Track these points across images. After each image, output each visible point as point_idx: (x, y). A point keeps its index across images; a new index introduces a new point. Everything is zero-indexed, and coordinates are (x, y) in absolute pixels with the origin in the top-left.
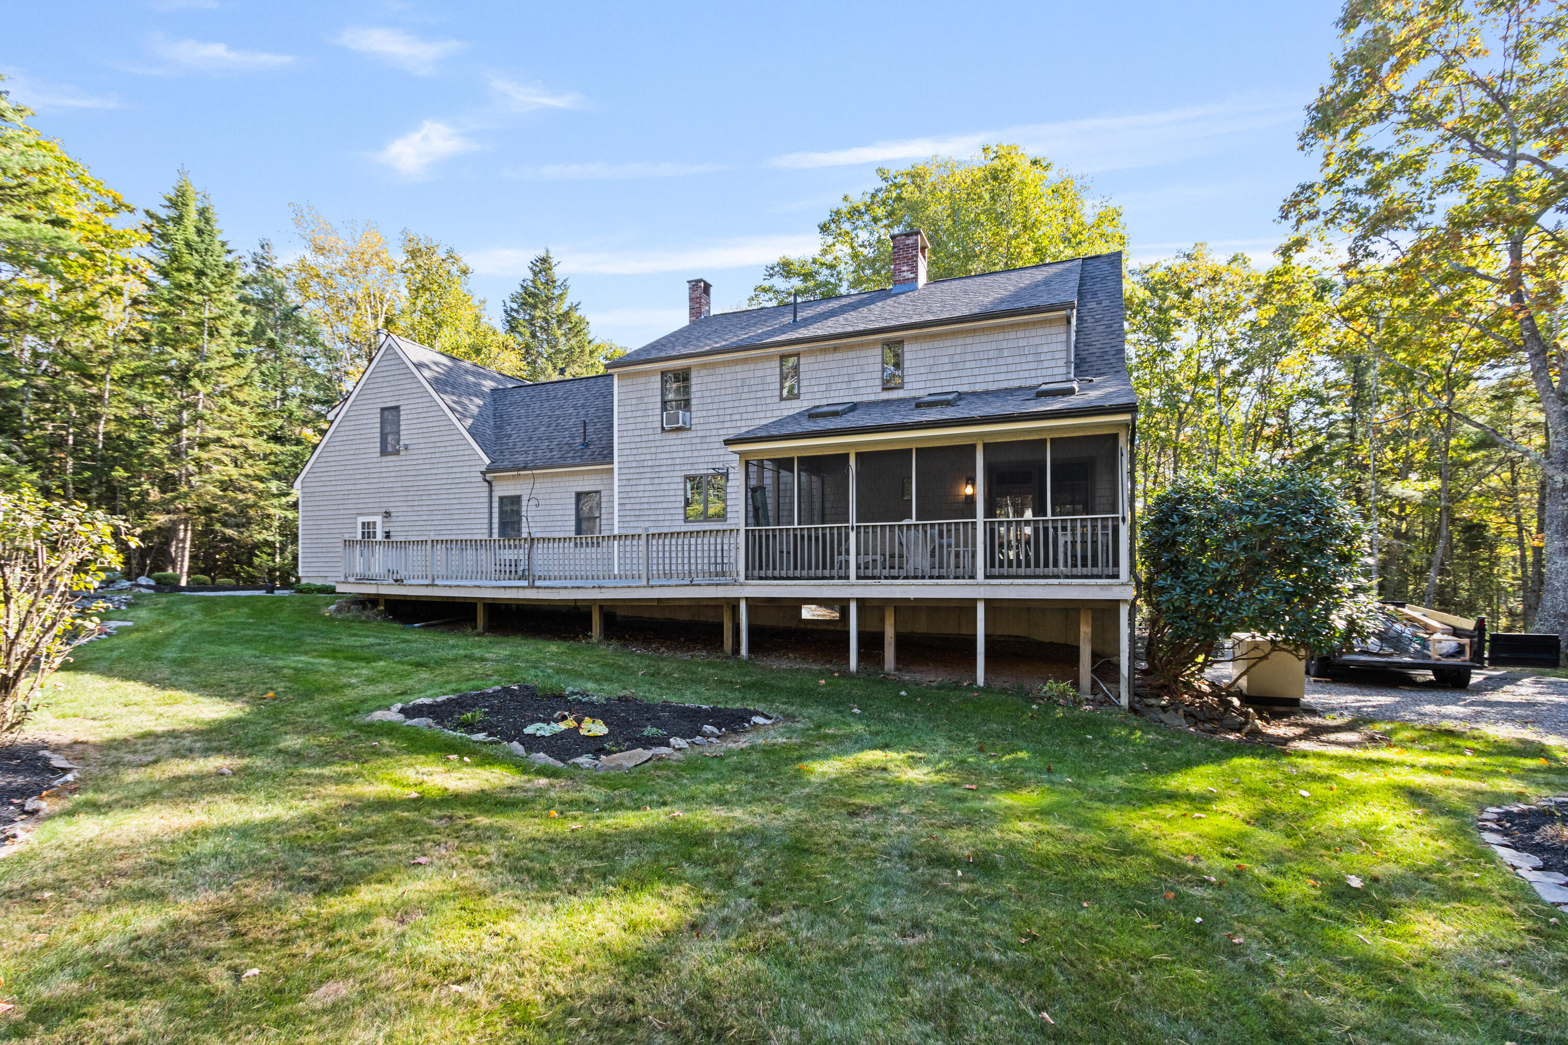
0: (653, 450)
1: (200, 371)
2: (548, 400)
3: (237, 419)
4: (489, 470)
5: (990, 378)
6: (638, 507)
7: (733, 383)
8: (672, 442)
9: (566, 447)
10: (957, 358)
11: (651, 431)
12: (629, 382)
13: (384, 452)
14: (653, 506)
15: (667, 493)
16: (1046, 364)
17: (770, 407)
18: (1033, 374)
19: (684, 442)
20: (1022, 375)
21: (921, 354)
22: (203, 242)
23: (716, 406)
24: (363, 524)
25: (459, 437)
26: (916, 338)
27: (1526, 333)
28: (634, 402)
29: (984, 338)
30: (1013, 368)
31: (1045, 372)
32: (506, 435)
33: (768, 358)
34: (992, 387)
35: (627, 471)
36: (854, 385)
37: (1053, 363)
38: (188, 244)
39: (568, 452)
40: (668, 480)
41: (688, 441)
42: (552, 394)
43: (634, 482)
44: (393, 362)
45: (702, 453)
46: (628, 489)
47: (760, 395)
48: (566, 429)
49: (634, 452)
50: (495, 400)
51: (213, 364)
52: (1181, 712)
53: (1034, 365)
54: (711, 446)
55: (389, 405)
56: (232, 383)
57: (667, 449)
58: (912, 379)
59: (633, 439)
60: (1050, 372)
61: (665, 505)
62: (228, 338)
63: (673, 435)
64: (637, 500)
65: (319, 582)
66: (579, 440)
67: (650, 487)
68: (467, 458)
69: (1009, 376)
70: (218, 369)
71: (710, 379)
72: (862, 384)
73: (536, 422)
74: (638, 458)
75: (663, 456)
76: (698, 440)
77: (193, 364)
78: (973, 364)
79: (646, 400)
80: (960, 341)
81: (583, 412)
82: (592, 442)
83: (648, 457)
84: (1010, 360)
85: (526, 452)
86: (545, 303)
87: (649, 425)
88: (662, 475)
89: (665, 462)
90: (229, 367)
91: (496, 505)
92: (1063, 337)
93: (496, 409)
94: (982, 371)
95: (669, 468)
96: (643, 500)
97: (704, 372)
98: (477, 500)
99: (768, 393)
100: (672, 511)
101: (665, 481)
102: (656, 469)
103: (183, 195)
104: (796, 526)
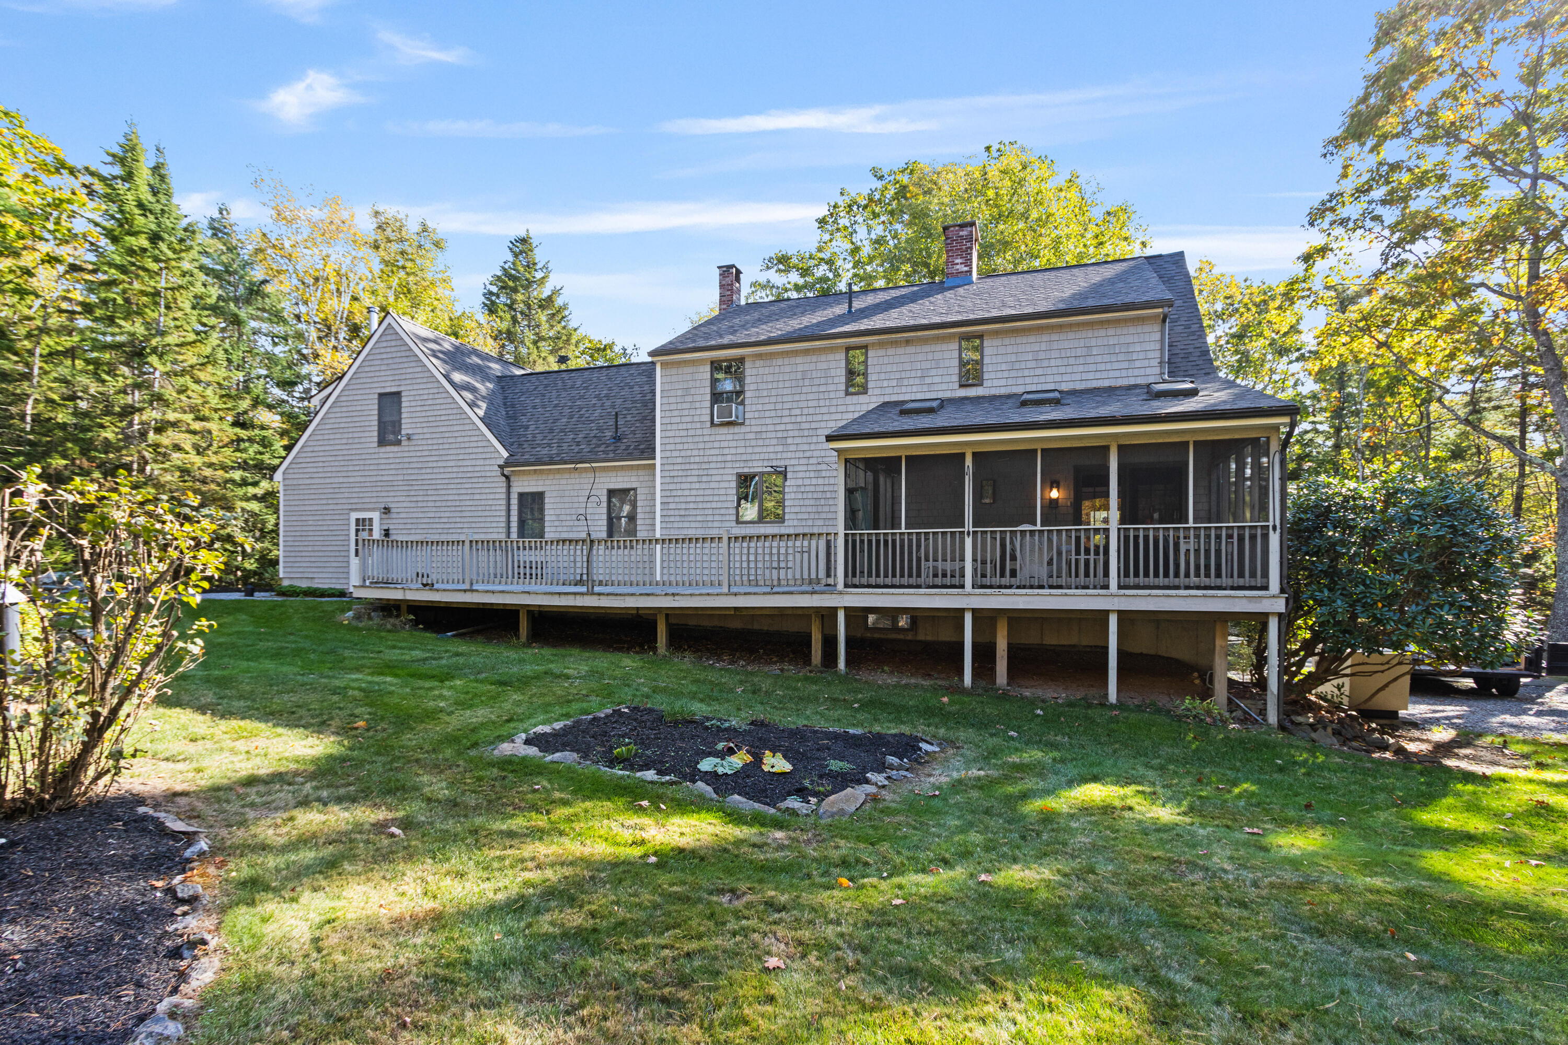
0: (701, 446)
1: (156, 348)
2: (565, 390)
3: (199, 401)
4: (507, 464)
5: (1078, 377)
6: (683, 506)
7: (793, 376)
8: (723, 438)
9: (594, 441)
10: (1042, 355)
11: (698, 425)
12: (674, 371)
13: (382, 442)
14: (700, 506)
15: (716, 492)
16: (1138, 364)
17: (834, 402)
18: (1124, 373)
19: (736, 437)
20: (1112, 374)
21: (1002, 350)
22: (158, 201)
23: (773, 400)
24: (358, 520)
25: (471, 427)
26: (996, 333)
27: (1542, 349)
28: (679, 393)
29: (1071, 335)
30: (1102, 367)
31: (1136, 372)
32: (522, 427)
33: (832, 349)
34: (1079, 386)
35: (671, 467)
36: (928, 380)
37: (1146, 363)
38: (140, 205)
39: (599, 446)
40: (718, 478)
41: (741, 437)
42: (570, 383)
43: (679, 480)
44: (393, 343)
45: (757, 450)
46: (672, 487)
47: (822, 388)
48: (592, 421)
49: (680, 447)
50: (503, 388)
51: (172, 339)
52: (1329, 730)
53: (1125, 365)
54: (767, 442)
55: (388, 390)
56: (194, 360)
57: (716, 445)
58: (993, 375)
59: (677, 433)
60: (1142, 372)
61: (714, 505)
62: (188, 310)
63: (724, 430)
64: (682, 499)
65: (304, 584)
66: (609, 434)
67: (697, 486)
68: (480, 450)
69: (1098, 375)
70: (177, 345)
71: (767, 370)
72: (937, 379)
73: (556, 414)
74: (683, 453)
75: (713, 452)
76: (752, 436)
77: (147, 339)
78: (1059, 362)
79: (693, 391)
80: (1045, 338)
81: (608, 403)
82: (624, 435)
83: (695, 453)
84: (1099, 359)
85: (549, 445)
86: (526, 288)
87: (696, 419)
88: (710, 472)
89: (715, 459)
90: (190, 344)
91: (514, 501)
92: (1157, 336)
93: (505, 398)
94: (1069, 369)
95: (719, 465)
96: (689, 499)
97: (759, 363)
98: (492, 496)
99: (832, 388)
100: (723, 511)
101: (714, 478)
102: (704, 466)
103: (133, 149)
104: (903, 530)
